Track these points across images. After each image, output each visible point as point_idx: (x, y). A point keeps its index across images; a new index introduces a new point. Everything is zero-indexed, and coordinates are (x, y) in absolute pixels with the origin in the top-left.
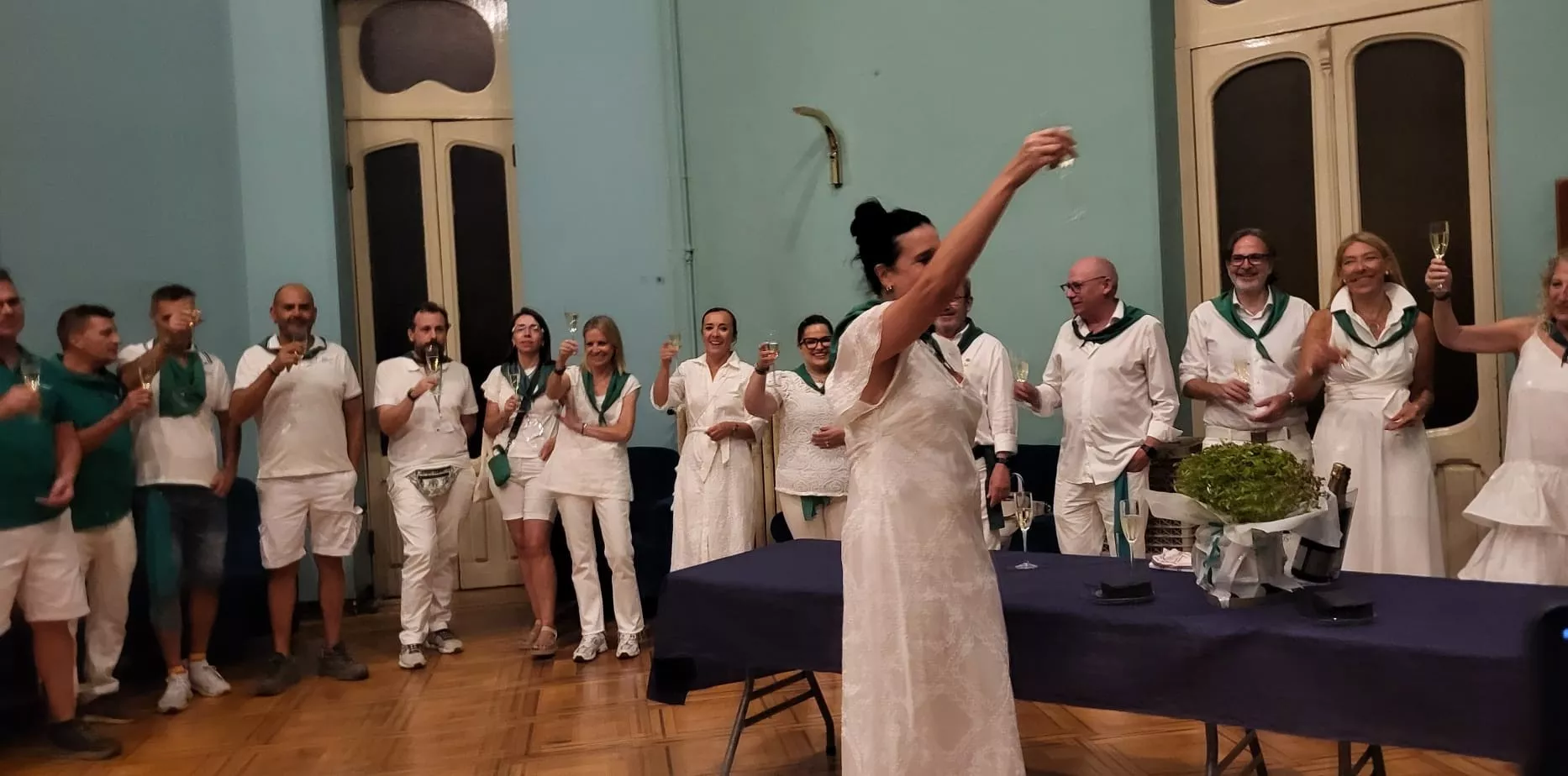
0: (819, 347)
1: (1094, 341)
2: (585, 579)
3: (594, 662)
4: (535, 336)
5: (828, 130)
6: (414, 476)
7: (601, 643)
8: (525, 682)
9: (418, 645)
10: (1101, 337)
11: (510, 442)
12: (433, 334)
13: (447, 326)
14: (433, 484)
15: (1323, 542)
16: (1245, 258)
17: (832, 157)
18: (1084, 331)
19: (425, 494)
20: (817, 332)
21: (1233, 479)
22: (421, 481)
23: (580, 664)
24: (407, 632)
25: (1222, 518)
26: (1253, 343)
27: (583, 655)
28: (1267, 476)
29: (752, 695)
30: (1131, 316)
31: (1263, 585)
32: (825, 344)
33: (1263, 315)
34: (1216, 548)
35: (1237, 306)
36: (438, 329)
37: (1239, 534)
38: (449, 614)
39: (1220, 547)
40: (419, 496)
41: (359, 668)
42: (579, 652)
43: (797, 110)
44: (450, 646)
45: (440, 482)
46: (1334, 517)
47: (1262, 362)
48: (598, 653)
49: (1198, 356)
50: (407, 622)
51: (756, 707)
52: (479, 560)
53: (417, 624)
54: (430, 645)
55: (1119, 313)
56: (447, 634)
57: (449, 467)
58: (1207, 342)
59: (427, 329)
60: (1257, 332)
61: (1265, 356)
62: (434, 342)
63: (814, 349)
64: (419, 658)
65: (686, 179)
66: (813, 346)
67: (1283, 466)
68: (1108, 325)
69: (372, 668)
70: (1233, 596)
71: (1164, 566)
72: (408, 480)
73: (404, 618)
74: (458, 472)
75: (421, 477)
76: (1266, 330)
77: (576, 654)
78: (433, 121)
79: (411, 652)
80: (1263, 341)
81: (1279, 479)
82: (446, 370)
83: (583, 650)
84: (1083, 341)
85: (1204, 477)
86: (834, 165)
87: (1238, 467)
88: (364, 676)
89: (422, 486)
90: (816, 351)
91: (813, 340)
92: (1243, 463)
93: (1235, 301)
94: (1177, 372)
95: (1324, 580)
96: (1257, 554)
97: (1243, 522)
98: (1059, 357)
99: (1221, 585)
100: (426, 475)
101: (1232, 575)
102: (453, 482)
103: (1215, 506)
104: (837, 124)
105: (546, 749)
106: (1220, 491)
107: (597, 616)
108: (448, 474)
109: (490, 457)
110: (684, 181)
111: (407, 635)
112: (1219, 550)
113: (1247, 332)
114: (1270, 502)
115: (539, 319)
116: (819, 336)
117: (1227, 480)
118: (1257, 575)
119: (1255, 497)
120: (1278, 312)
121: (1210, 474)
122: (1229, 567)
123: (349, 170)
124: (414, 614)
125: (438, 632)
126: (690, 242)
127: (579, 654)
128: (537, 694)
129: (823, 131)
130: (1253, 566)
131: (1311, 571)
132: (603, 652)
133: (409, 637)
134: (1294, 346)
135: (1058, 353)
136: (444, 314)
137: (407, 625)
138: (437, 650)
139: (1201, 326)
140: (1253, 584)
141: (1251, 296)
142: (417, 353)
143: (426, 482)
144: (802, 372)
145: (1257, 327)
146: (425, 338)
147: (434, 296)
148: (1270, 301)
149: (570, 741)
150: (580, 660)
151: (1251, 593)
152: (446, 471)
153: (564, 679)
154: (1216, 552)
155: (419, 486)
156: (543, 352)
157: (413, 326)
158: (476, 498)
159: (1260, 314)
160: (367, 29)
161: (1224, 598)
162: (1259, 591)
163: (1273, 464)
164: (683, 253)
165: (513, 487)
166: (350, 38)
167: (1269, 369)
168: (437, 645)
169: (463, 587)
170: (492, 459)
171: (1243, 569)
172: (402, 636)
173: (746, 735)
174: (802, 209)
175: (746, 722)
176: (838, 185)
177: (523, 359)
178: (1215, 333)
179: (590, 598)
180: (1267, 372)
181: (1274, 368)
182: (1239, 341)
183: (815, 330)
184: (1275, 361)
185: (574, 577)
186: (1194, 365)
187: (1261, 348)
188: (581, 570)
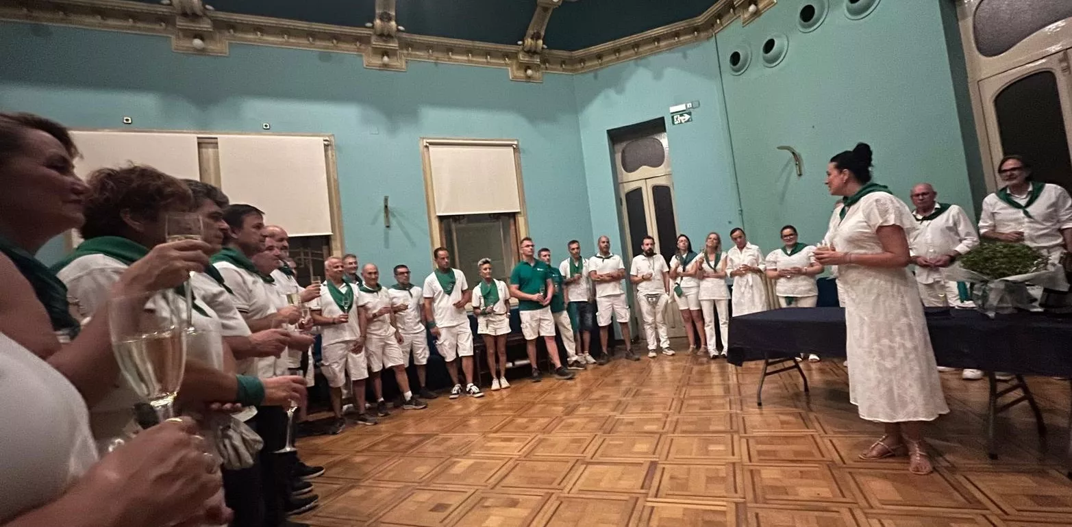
0: (789, 238)
1: (927, 220)
4: (686, 244)
5: (793, 153)
6: (645, 296)
8: (688, 365)
9: (654, 351)
10: (930, 218)
11: (681, 281)
12: (650, 246)
13: (654, 243)
14: (652, 299)
16: (1008, 171)
17: (797, 164)
19: (650, 301)
24: (650, 345)
25: (986, 278)
26: (1021, 211)
29: (768, 364)
30: (944, 207)
31: (1015, 308)
32: (792, 236)
33: (1027, 197)
34: (984, 291)
35: (1009, 194)
36: (651, 244)
37: (996, 284)
39: (987, 292)
40: (647, 301)
41: (637, 357)
43: (779, 148)
45: (654, 298)
47: (1026, 220)
49: (988, 221)
51: (770, 369)
53: (652, 343)
55: (937, 206)
57: (658, 294)
58: (992, 213)
59: (648, 244)
60: (1023, 206)
61: (1029, 216)
62: (650, 249)
64: (654, 354)
66: (787, 238)
68: (933, 212)
69: (641, 358)
70: (997, 313)
72: (643, 298)
73: (648, 341)
74: (661, 295)
75: (649, 296)
76: (1029, 204)
78: (646, 179)
79: (652, 352)
80: (1028, 209)
81: (1018, 257)
82: (655, 258)
84: (920, 221)
85: (973, 260)
86: (798, 168)
88: (638, 359)
90: (788, 240)
91: (787, 236)
93: (1008, 192)
94: (978, 229)
96: (1009, 293)
97: (997, 278)
99: (991, 309)
101: (996, 304)
102: (659, 298)
103: (981, 272)
104: (797, 151)
106: (984, 265)
108: (657, 296)
110: (736, 183)
111: (650, 347)
113: (1018, 206)
114: (1014, 267)
115: (686, 237)
116: (788, 234)
117: (986, 260)
120: (1037, 193)
121: (977, 259)
122: (993, 299)
123: (621, 199)
124: (651, 340)
126: (741, 207)
128: (692, 368)
129: (792, 154)
130: (1008, 298)
136: (653, 239)
137: (650, 343)
139: (989, 206)
140: (1008, 307)
141: (1019, 189)
142: (645, 253)
143: (650, 299)
145: (1023, 202)
146: (647, 248)
147: (650, 234)
148: (1030, 189)
151: (1008, 312)
155: (647, 299)
156: (689, 249)
157: (643, 244)
158: (669, 302)
159: (1024, 197)
160: (623, 152)
161: (991, 314)
164: (738, 211)
165: (683, 298)
166: (619, 157)
167: (1031, 222)
171: (1001, 300)
172: (648, 347)
173: (767, 378)
174: (786, 187)
175: (766, 374)
176: (800, 175)
177: (682, 252)
178: (997, 208)
179: (712, 336)
180: (1032, 225)
181: (1036, 222)
182: (1013, 210)
183: (787, 231)
184: (1036, 218)
185: (705, 328)
186: (987, 224)
187: (1026, 213)
188: (708, 326)
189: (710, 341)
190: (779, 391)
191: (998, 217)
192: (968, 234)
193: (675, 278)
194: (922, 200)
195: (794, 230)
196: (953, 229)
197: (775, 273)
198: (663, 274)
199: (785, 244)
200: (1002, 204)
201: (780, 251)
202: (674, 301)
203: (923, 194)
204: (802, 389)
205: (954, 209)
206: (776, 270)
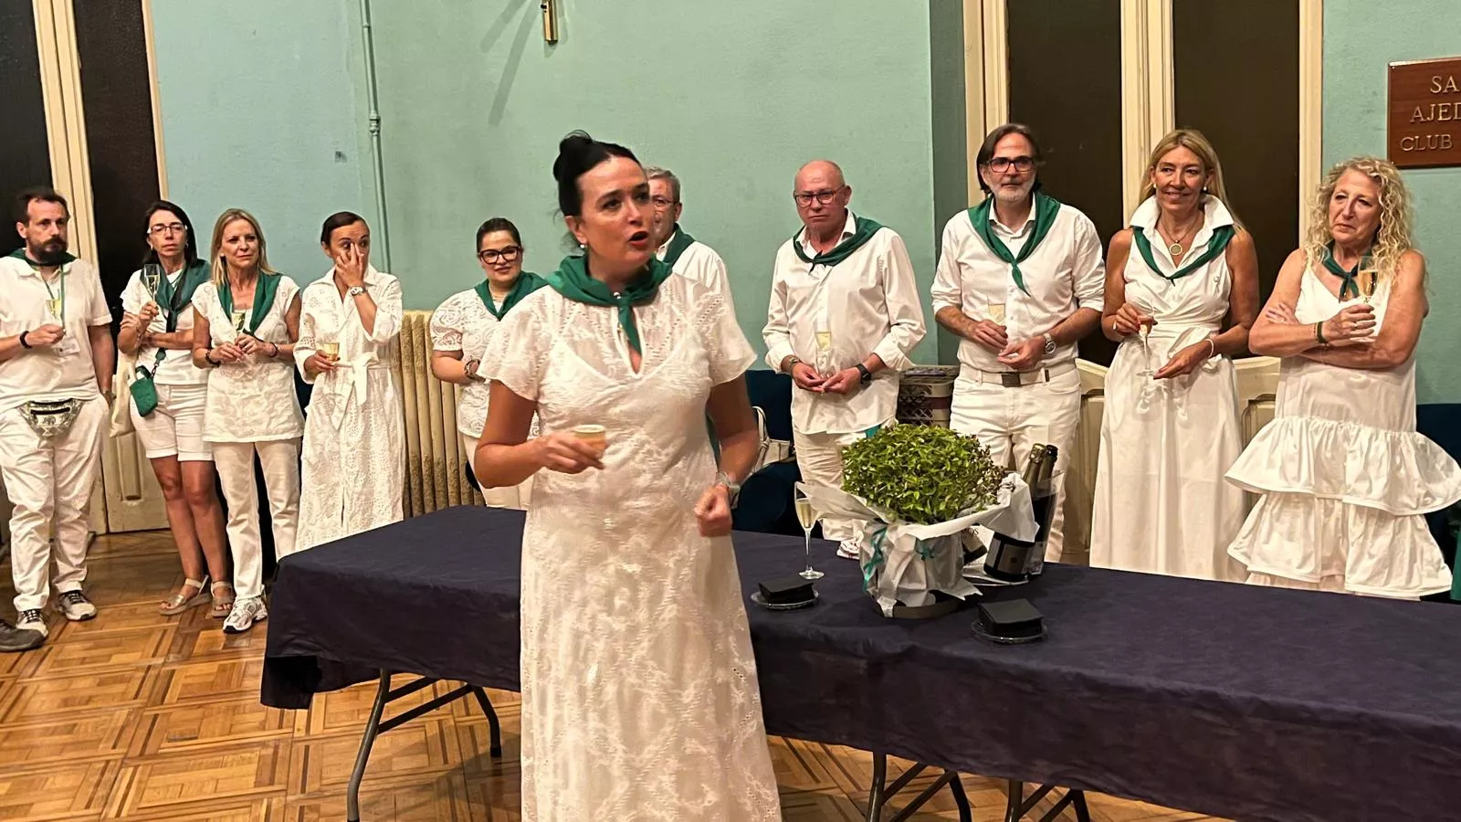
0: (501, 260)
1: (825, 264)
2: (242, 532)
3: (248, 634)
4: (179, 236)
6: (26, 407)
7: (259, 608)
8: (159, 660)
9: (38, 611)
10: (831, 259)
11: (157, 363)
12: (51, 228)
14: (49, 420)
15: (1015, 536)
16: (1011, 162)
17: (543, 7)
18: (811, 252)
19: (40, 431)
20: (498, 242)
21: (893, 473)
22: (35, 418)
23: (231, 635)
24: (22, 596)
25: (884, 516)
26: (1010, 267)
27: (235, 625)
28: (933, 470)
29: (387, 695)
30: (866, 231)
31: (931, 592)
32: (510, 257)
33: (1024, 233)
34: (877, 547)
35: (994, 222)
36: (58, 223)
37: (899, 538)
38: (84, 571)
39: (883, 551)
40: (34, 435)
42: (230, 622)
44: (79, 610)
45: (58, 419)
46: (1026, 508)
47: (1018, 293)
48: (255, 621)
49: (950, 282)
50: (22, 583)
51: (394, 709)
52: (130, 498)
53: (34, 585)
54: (54, 610)
55: (850, 227)
56: (77, 596)
57: (70, 400)
58: (959, 264)
59: (44, 222)
60: (1016, 256)
61: (1022, 287)
62: (53, 240)
63: (495, 263)
65: (369, 28)
66: (493, 260)
67: (952, 457)
68: (840, 242)
70: (899, 604)
71: (852, 554)
72: (16, 412)
73: (17, 579)
74: (81, 406)
75: (34, 411)
76: (1026, 253)
77: (226, 624)
79: (29, 621)
80: (1021, 266)
82: (68, 273)
83: (235, 618)
84: (811, 265)
85: (865, 468)
86: (547, 16)
87: (904, 458)
89: (36, 423)
90: (497, 267)
91: (493, 253)
92: (911, 453)
93: (992, 216)
95: (1021, 578)
96: (923, 559)
97: (904, 523)
98: (783, 285)
99: (887, 592)
100: (40, 409)
101: (896, 582)
102: (73, 420)
103: (874, 502)
105: (167, 747)
106: (883, 485)
107: (253, 577)
108: (68, 409)
109: (131, 382)
110: (366, 30)
111: (23, 599)
112: (881, 552)
113: (1003, 254)
114: (934, 500)
116: (499, 247)
118: (923, 578)
119: (917, 495)
120: (1042, 229)
121: (872, 466)
122: (894, 571)
124: (29, 572)
125: (66, 594)
126: (376, 109)
127: (230, 624)
130: (920, 568)
131: (1005, 567)
132: (262, 620)
133: (29, 599)
134: (1059, 270)
135: (780, 281)
137: (23, 588)
138: (64, 614)
139: (953, 244)
140: (923, 591)
141: (1011, 210)
142: (32, 251)
143: (40, 418)
144: (484, 292)
145: (1015, 248)
146: (43, 234)
148: (1032, 216)
149: (196, 738)
150: (230, 630)
151: (916, 602)
152: (66, 406)
153: (211, 656)
154: (879, 556)
155: (32, 421)
157: (25, 220)
158: (113, 432)
159: (1019, 233)
161: (887, 606)
162: (927, 596)
163: (942, 455)
164: (368, 122)
165: (160, 418)
167: (1024, 301)
168: (64, 608)
169: (112, 530)
170: (135, 384)
171: (909, 573)
172: (17, 601)
173: (382, 741)
174: (510, 72)
175: (379, 728)
176: (553, 42)
177: (166, 264)
178: (968, 253)
179: (248, 556)
180: (1023, 307)
181: (1031, 301)
182: (996, 264)
183: (497, 238)
184: (1033, 293)
185: (229, 530)
186: (947, 290)
187: (1017, 275)
188: (237, 523)
189: (241, 572)
190: (421, 760)
191: (967, 276)
192: (905, 312)
193: (136, 353)
194: (818, 210)
195: (516, 235)
196: (876, 295)
197: (455, 368)
198: (93, 332)
199: (483, 276)
200: (978, 245)
201: (470, 297)
202: (132, 429)
203: (822, 193)
204: (485, 748)
205: (882, 241)
206: (459, 355)
